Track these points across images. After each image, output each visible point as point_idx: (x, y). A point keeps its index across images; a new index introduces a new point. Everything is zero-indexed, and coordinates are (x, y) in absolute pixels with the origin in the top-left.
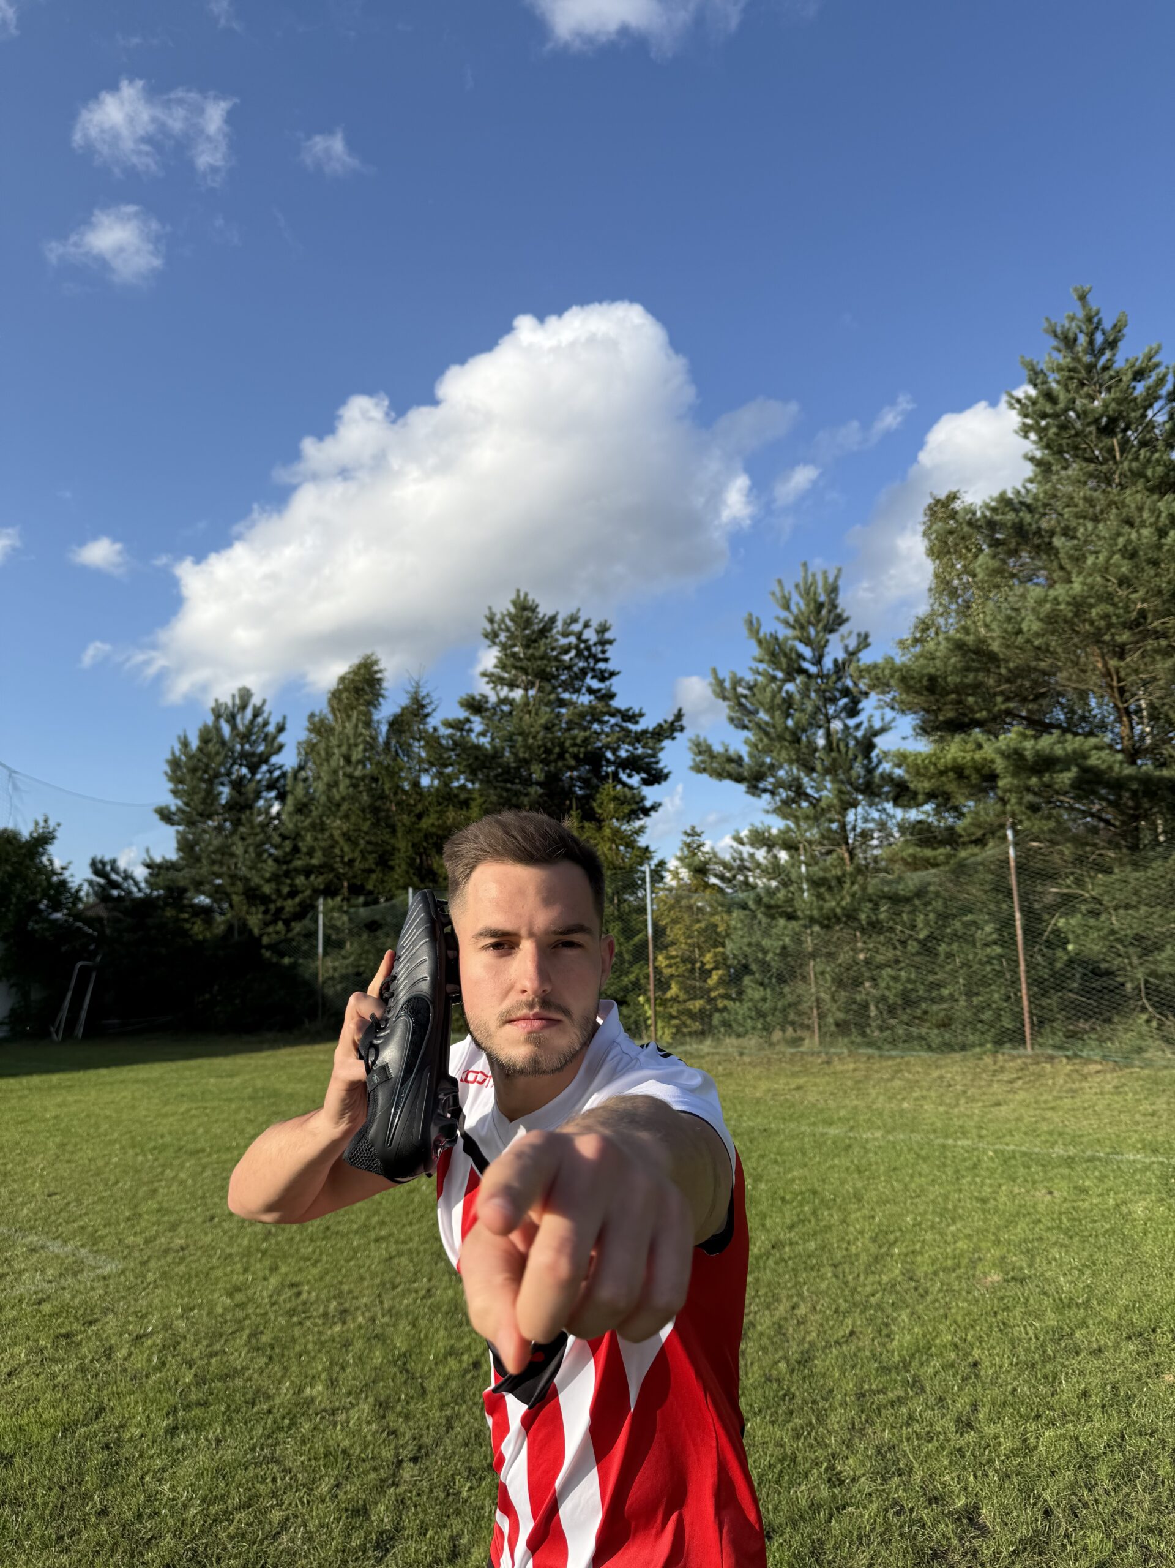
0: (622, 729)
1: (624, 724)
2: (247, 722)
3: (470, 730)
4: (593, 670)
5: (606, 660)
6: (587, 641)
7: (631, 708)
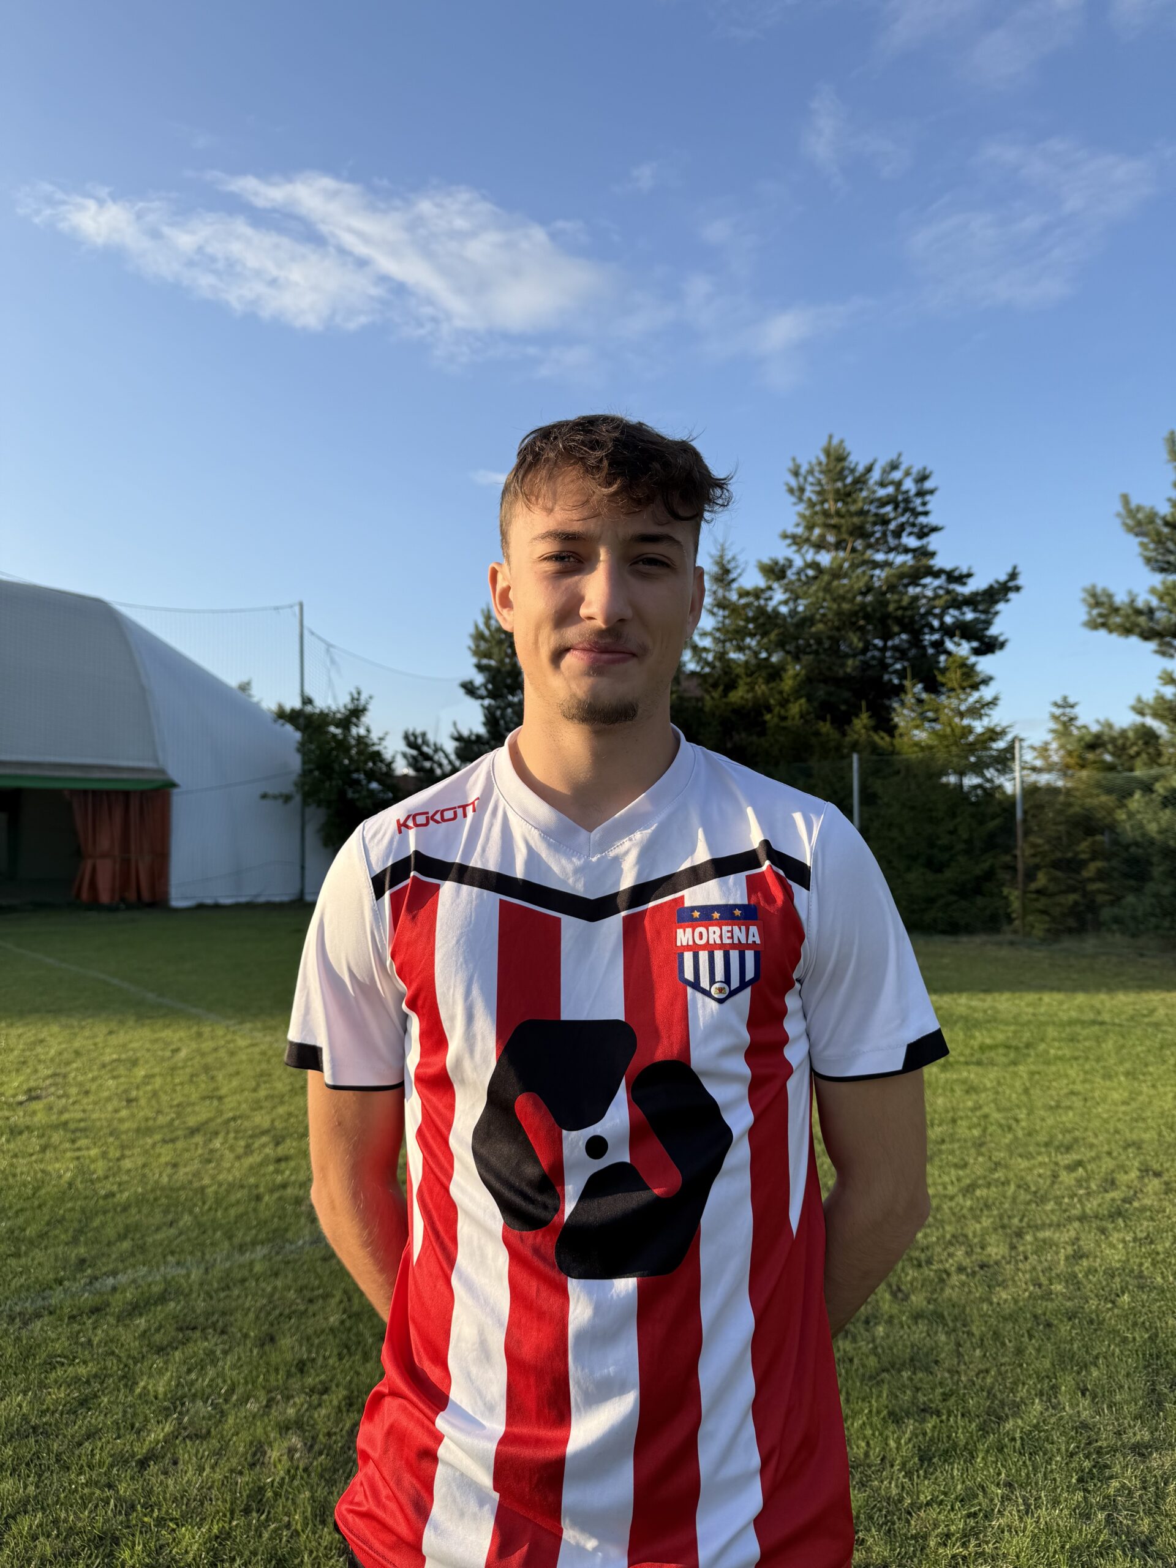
0: (948, 592)
1: (950, 586)
3: (770, 599)
4: (913, 525)
5: (926, 513)
6: (907, 492)
7: (956, 569)
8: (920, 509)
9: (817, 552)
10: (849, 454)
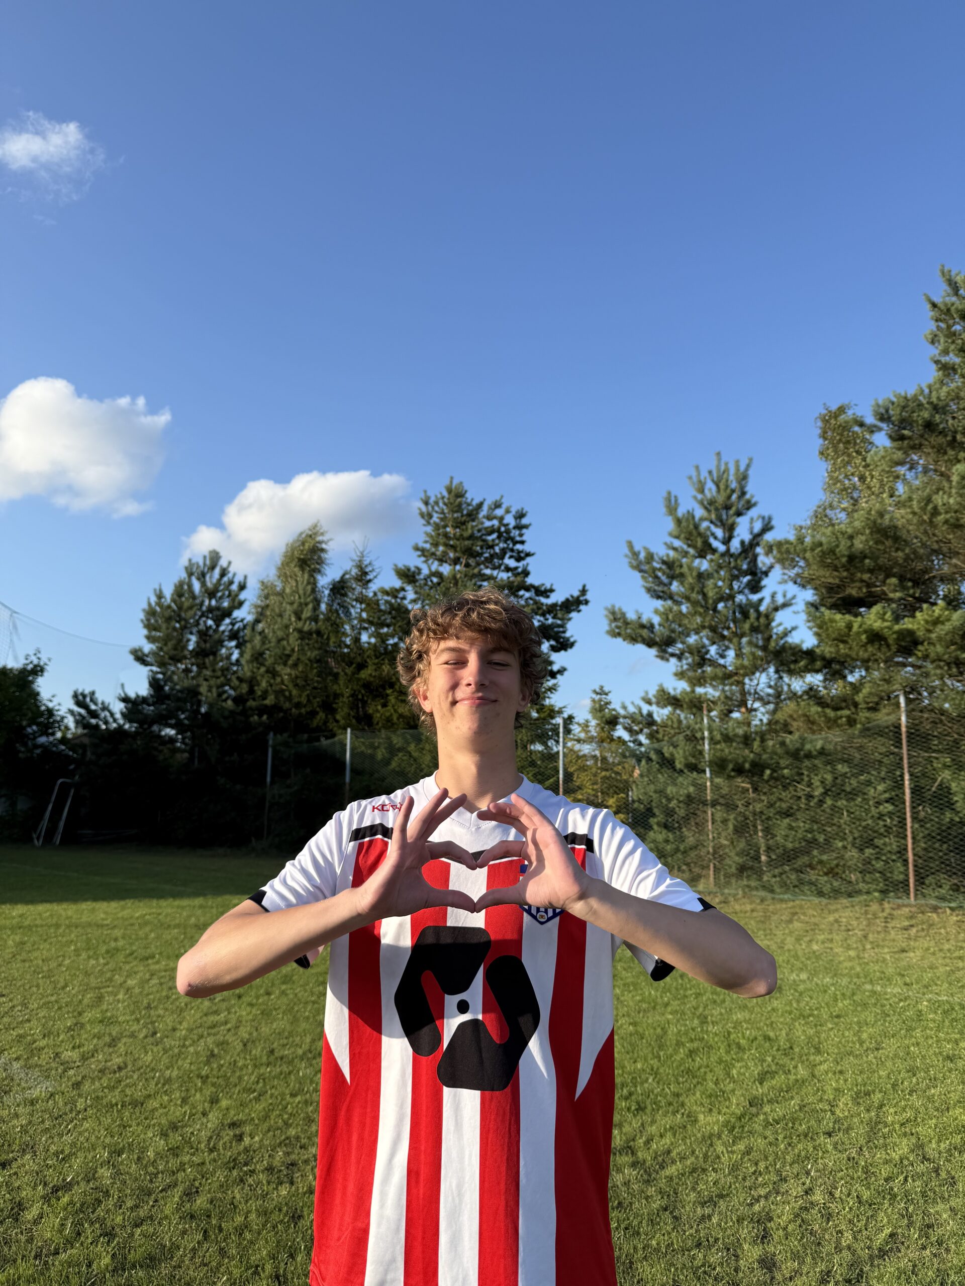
0: (536, 602)
1: (537, 598)
2: (214, 581)
3: (404, 598)
4: (512, 550)
5: (522, 542)
6: (507, 525)
7: (543, 585)
8: (518, 539)
9: (441, 565)
10: (466, 492)
